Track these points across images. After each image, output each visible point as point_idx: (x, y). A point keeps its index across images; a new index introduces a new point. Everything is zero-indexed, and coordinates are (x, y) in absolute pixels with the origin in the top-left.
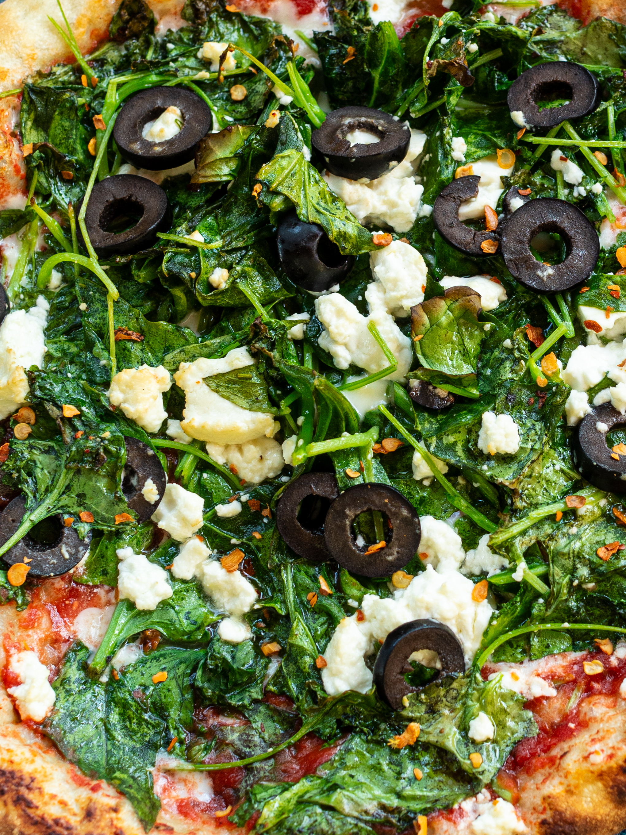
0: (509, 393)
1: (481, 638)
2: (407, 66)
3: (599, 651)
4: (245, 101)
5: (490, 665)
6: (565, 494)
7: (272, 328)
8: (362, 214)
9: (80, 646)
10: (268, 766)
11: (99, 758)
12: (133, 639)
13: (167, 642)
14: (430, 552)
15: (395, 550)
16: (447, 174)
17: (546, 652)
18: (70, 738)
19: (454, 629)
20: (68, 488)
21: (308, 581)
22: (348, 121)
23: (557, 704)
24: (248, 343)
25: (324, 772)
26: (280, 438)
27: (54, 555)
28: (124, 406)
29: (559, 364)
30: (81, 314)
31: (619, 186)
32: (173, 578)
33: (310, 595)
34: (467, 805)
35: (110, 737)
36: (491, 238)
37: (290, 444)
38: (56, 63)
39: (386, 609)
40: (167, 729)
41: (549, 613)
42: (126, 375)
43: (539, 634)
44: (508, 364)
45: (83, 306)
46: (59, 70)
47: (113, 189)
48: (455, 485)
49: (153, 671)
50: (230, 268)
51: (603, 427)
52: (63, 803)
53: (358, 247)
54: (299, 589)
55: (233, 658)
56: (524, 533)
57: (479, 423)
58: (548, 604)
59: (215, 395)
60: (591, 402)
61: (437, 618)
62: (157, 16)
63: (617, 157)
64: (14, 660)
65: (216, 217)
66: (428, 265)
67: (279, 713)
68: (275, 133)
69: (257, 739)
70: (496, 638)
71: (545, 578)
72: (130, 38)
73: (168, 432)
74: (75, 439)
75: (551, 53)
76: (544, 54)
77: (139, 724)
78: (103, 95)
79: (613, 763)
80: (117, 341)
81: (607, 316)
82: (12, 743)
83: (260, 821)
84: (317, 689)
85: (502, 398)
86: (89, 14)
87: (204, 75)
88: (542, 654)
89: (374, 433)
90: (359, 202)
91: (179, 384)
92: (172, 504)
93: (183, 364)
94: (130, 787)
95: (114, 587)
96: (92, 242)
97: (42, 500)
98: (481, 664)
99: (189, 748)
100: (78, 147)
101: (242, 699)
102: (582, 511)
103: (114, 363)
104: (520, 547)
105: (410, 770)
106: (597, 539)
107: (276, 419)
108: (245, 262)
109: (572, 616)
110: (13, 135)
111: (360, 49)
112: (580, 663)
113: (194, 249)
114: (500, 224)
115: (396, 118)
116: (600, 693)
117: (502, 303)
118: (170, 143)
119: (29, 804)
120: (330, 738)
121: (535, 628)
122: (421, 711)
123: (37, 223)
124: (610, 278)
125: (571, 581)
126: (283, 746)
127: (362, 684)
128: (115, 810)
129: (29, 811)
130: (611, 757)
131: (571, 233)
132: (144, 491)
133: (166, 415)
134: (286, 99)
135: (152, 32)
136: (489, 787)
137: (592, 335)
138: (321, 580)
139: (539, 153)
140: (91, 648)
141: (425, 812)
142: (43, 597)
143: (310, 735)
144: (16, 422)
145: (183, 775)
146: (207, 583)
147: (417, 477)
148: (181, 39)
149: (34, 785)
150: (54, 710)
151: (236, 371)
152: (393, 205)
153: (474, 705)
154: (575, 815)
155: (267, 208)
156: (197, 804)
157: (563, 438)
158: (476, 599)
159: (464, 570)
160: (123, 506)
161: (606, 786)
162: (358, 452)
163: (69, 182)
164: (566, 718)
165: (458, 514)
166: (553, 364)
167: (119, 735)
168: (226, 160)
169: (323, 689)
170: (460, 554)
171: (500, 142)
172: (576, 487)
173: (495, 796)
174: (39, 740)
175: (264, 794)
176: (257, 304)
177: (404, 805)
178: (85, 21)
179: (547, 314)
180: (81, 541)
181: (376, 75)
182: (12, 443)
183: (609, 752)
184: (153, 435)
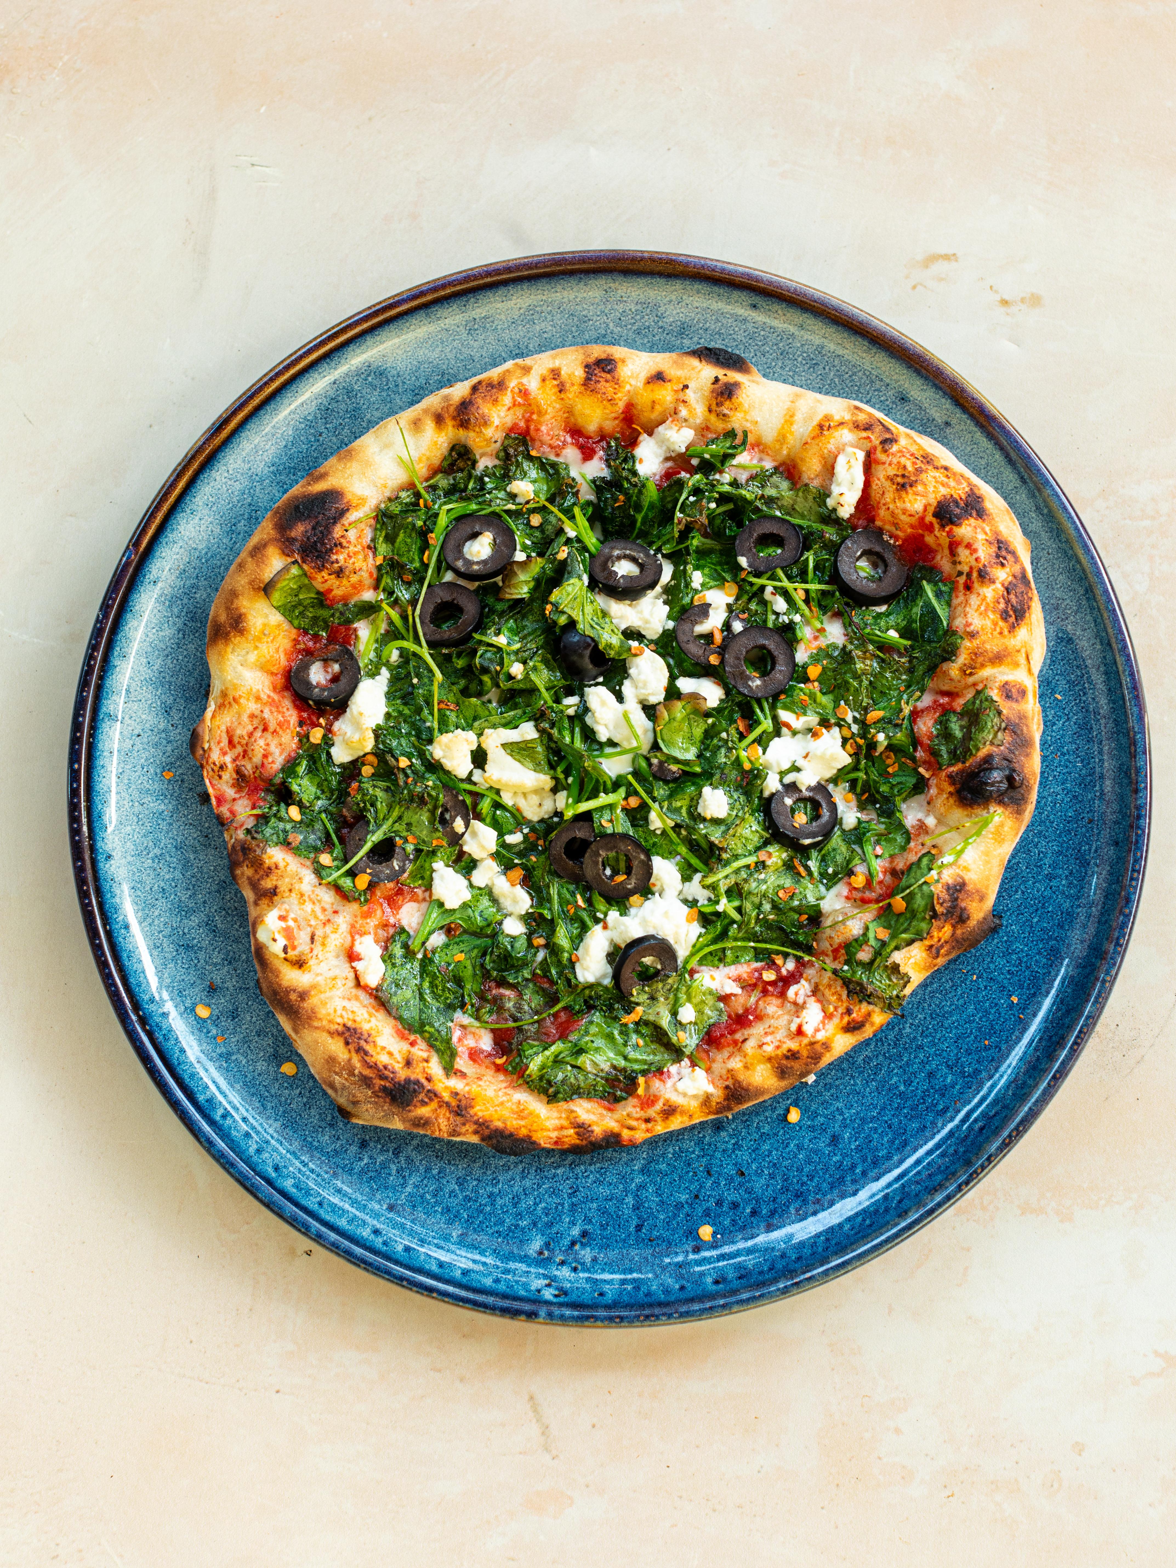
0: (722, 773)
1: (690, 949)
2: (662, 511)
3: (774, 963)
4: (541, 528)
5: (697, 968)
6: (758, 849)
7: (553, 711)
8: (623, 627)
9: (403, 930)
10: (533, 1029)
11: (414, 1014)
12: (441, 928)
13: (465, 931)
14: (658, 884)
15: (633, 881)
16: (687, 600)
17: (736, 960)
18: (394, 1000)
19: (672, 942)
20: (400, 818)
21: (568, 896)
22: (616, 553)
23: (741, 1000)
24: (536, 720)
25: (573, 1037)
26: (554, 790)
27: (387, 867)
28: (443, 761)
29: (760, 750)
30: (413, 686)
31: (813, 617)
32: (471, 886)
33: (570, 907)
34: (674, 1069)
35: (422, 998)
36: (716, 652)
37: (562, 796)
38: (402, 489)
39: (624, 925)
40: (463, 996)
41: (740, 935)
42: (445, 738)
43: (731, 949)
44: (723, 751)
45: (415, 681)
46: (403, 494)
47: (441, 594)
48: (678, 834)
49: (454, 952)
50: (524, 663)
51: (789, 801)
52: (390, 1054)
53: (619, 654)
54: (563, 902)
55: (512, 947)
56: (726, 877)
57: (700, 794)
58: (739, 927)
59: (509, 757)
60: (781, 781)
61: (661, 935)
62: (478, 457)
63: (813, 595)
64: (357, 943)
65: (516, 621)
66: (669, 666)
67: (543, 990)
68: (564, 564)
69: (526, 1008)
70: (701, 949)
71: (739, 910)
72: (457, 471)
73: (473, 779)
74: (406, 783)
75: (769, 507)
76: (765, 508)
77: (443, 990)
78: (436, 515)
79: (779, 1052)
80: (439, 710)
81: (798, 719)
82: (354, 1006)
83: (527, 1072)
84: (571, 976)
85: (717, 776)
86: (428, 453)
87: (511, 507)
88: (733, 963)
89: (622, 792)
90: (621, 617)
91: (484, 746)
92: (474, 834)
93: (486, 730)
94: (436, 1040)
95: (429, 888)
96: (424, 635)
97: (381, 825)
98: (689, 967)
99: (478, 1010)
100: (416, 558)
101: (517, 978)
102: (769, 863)
103: (436, 725)
104: (723, 888)
105: (634, 1038)
106: (778, 883)
107: (552, 778)
108: (536, 658)
109: (756, 938)
110: (369, 547)
111: (628, 497)
112: (759, 971)
113: (500, 649)
114: (723, 640)
115: (652, 552)
116: (773, 995)
117: (721, 701)
118: (484, 562)
119: (366, 1053)
120: (578, 1012)
121: (729, 944)
122: (643, 998)
123: (383, 613)
124: (801, 690)
125: (758, 915)
126: (544, 1015)
127: (604, 976)
128: (427, 1061)
129: (367, 1058)
130: (778, 1047)
131: (776, 653)
132: (455, 825)
133: (472, 766)
134: (572, 534)
135: (473, 467)
136: (690, 1057)
137: (784, 730)
138: (579, 897)
139: (755, 588)
140: (412, 933)
141: (644, 1073)
142: (378, 893)
143: (565, 1009)
144: (364, 764)
145: (473, 1030)
146: (496, 891)
147: (652, 828)
148: (494, 474)
149: (370, 1039)
150: (383, 979)
151: (526, 742)
152: (647, 622)
153: (683, 996)
154: (750, 1084)
155: (555, 623)
156: (482, 1051)
157: (759, 805)
158: (689, 920)
159: (681, 897)
160: (439, 834)
161: (773, 1067)
162: (611, 807)
163: (409, 584)
164: (747, 1011)
165: (679, 857)
166: (757, 751)
167: (428, 998)
168: (527, 582)
169: (575, 978)
170: (679, 886)
171: (728, 577)
172: (766, 843)
173: (693, 1065)
174: (372, 1001)
175: (530, 1052)
176: (543, 690)
177: (628, 1065)
178: (424, 459)
179: (753, 712)
180: (407, 857)
181: (639, 518)
182: (360, 782)
183: (777, 1044)
184: (462, 780)
